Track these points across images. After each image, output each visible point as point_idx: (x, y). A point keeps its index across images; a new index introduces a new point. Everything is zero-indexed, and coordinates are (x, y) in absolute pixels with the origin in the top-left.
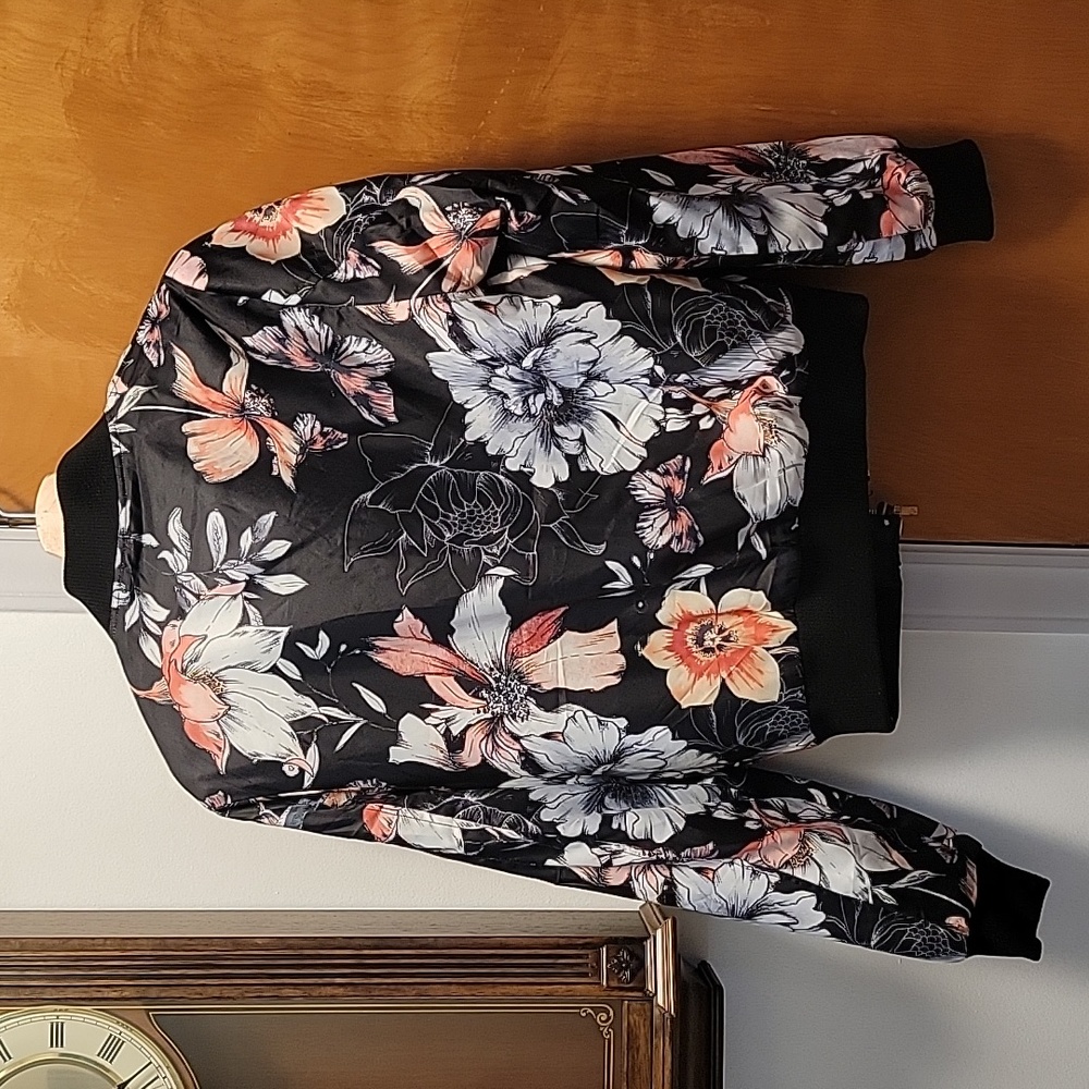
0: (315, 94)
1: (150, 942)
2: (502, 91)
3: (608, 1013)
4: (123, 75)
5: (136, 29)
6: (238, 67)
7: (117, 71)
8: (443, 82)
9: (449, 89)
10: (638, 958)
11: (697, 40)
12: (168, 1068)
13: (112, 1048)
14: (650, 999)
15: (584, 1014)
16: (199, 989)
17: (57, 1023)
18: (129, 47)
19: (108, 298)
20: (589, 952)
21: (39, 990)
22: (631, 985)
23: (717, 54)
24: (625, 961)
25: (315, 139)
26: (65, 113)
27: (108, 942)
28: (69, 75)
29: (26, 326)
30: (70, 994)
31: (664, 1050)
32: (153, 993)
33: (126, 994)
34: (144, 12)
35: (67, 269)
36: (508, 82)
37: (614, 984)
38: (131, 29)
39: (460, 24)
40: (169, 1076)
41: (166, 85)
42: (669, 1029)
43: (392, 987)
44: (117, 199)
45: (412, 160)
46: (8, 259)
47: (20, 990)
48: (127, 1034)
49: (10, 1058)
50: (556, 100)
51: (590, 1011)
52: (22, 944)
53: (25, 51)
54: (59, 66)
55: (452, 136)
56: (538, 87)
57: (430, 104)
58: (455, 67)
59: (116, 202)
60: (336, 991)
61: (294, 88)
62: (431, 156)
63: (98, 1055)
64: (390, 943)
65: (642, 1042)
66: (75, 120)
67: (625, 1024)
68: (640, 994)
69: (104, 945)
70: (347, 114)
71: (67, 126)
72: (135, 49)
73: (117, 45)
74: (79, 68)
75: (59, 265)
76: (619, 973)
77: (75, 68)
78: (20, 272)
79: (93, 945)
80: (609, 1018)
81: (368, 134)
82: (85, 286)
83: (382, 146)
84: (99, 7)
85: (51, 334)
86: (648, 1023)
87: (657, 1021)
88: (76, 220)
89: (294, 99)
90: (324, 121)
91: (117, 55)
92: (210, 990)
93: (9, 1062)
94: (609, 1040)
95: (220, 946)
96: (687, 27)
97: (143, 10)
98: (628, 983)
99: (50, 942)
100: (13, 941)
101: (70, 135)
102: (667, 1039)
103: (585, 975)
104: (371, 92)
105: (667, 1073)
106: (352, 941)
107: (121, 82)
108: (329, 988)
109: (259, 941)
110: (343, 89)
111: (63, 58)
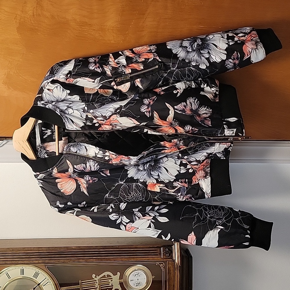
0: (83, 25)
1: (46, 248)
2: (132, 23)
3: (163, 264)
4: (32, 21)
5: (35, 8)
6: (62, 18)
7: (31, 20)
8: (117, 21)
9: (118, 23)
10: (171, 251)
11: (184, 9)
12: (51, 280)
13: (36, 275)
14: (174, 261)
15: (157, 265)
16: (58, 260)
17: (22, 269)
18: (33, 13)
19: (30, 80)
20: (158, 249)
21: (18, 261)
22: (169, 257)
23: (189, 12)
24: (167, 251)
25: (83, 37)
26: (17, 31)
27: (35, 248)
28: (18, 21)
29: (8, 88)
30: (25, 262)
31: (177, 274)
32: (47, 261)
33: (40, 262)
34: (37, 4)
35: (19, 73)
36: (134, 21)
37: (165, 257)
38: (34, 9)
39: (121, 5)
40: (51, 282)
41: (43, 23)
42: (179, 269)
43: (108, 259)
44: (31, 54)
45: (109, 42)
46: (3, 70)
47: (13, 261)
48: (40, 271)
49: (10, 278)
50: (147, 25)
51: (158, 264)
52: (13, 250)
53: (6, 15)
54: (15, 19)
55: (119, 35)
56: (142, 22)
57: (113, 27)
58: (120, 17)
59: (31, 55)
60: (93, 260)
61: (77, 23)
62: (114, 41)
63: (33, 277)
64: (107, 247)
65: (172, 272)
66: (20, 33)
67: (167, 267)
68: (171, 259)
69: (34, 249)
70: (91, 30)
71: (18, 35)
72: (35, 14)
73: (30, 13)
74: (20, 19)
75: (17, 72)
76: (166, 254)
77: (19, 19)
78: (6, 74)
79: (31, 249)
80: (163, 266)
81: (97, 35)
82: (24, 77)
83: (101, 38)
84: (25, 3)
85: (15, 90)
86: (173, 267)
87: (176, 266)
88: (21, 60)
89: (77, 26)
90: (85, 32)
91: (30, 15)
92: (61, 260)
93: (10, 279)
94: (163, 271)
95: (63, 249)
96: (181, 5)
97: (37, 3)
98: (168, 257)
99: (20, 249)
100: (10, 249)
101: (18, 37)
102: (178, 271)
103: (157, 255)
104: (98, 24)
105: (178, 279)
106: (97, 247)
107: (31, 23)
108: (91, 259)
109: (73, 248)
110: (90, 24)
111: (16, 17)
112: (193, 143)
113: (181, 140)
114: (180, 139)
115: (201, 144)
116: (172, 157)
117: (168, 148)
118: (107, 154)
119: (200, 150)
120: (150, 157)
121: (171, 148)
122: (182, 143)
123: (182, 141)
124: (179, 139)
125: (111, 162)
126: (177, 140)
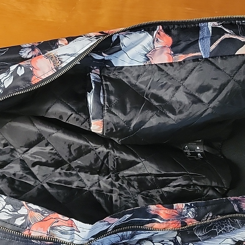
112: (211, 215)
113: (191, 207)
114: (191, 204)
115: (223, 220)
116: (163, 241)
117: (161, 219)
118: (23, 211)
119: (221, 233)
120: (120, 234)
121: (169, 220)
122: (191, 213)
123: (192, 209)
124: (189, 204)
125: (26, 233)
126: (184, 204)
